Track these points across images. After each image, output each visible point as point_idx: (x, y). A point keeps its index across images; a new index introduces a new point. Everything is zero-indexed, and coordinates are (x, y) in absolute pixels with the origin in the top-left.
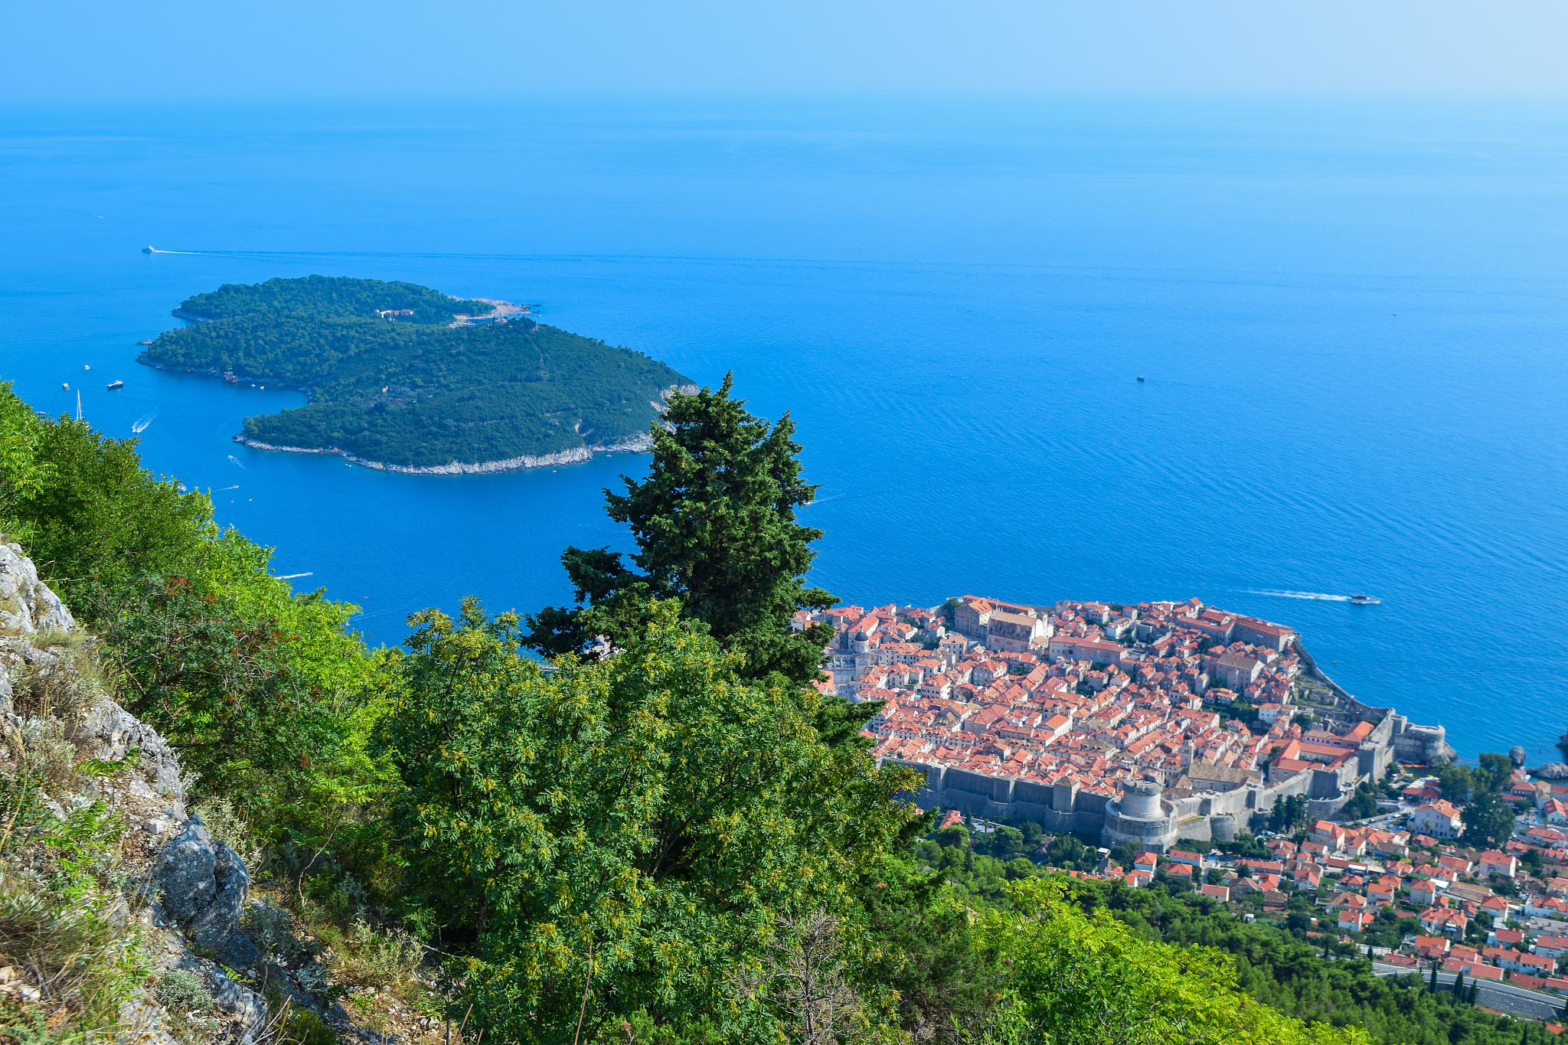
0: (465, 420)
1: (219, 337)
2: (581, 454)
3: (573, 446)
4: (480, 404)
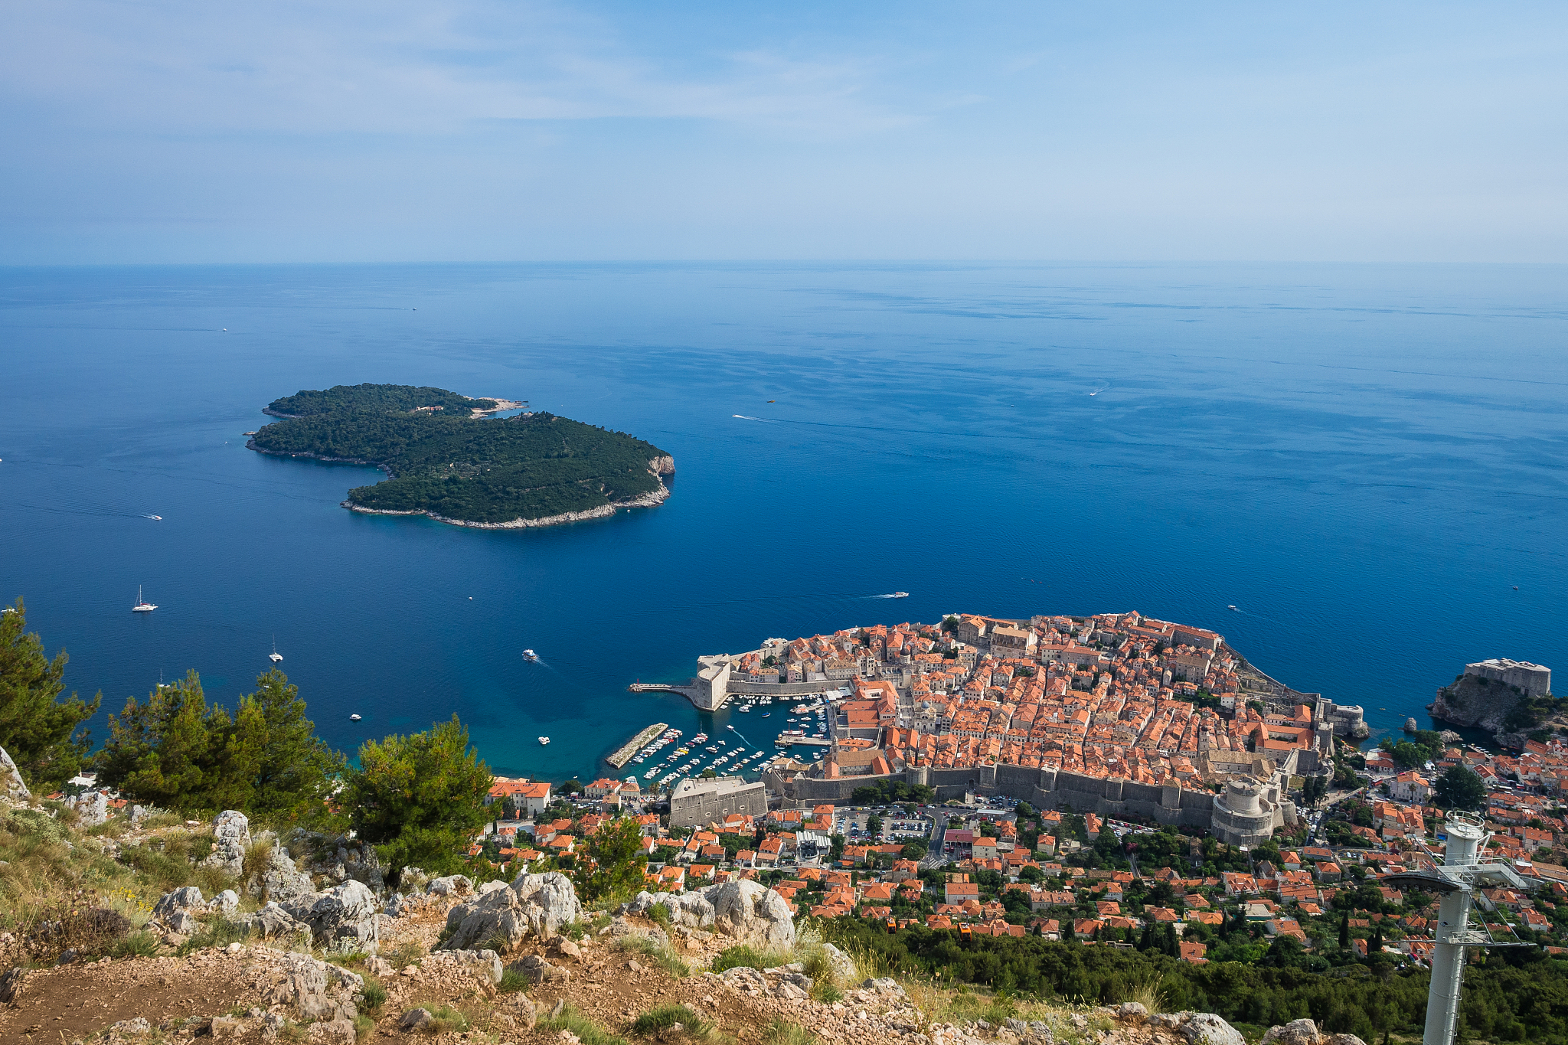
0: (524, 488)
1: (310, 429)
2: (606, 510)
3: (602, 504)
4: (532, 475)
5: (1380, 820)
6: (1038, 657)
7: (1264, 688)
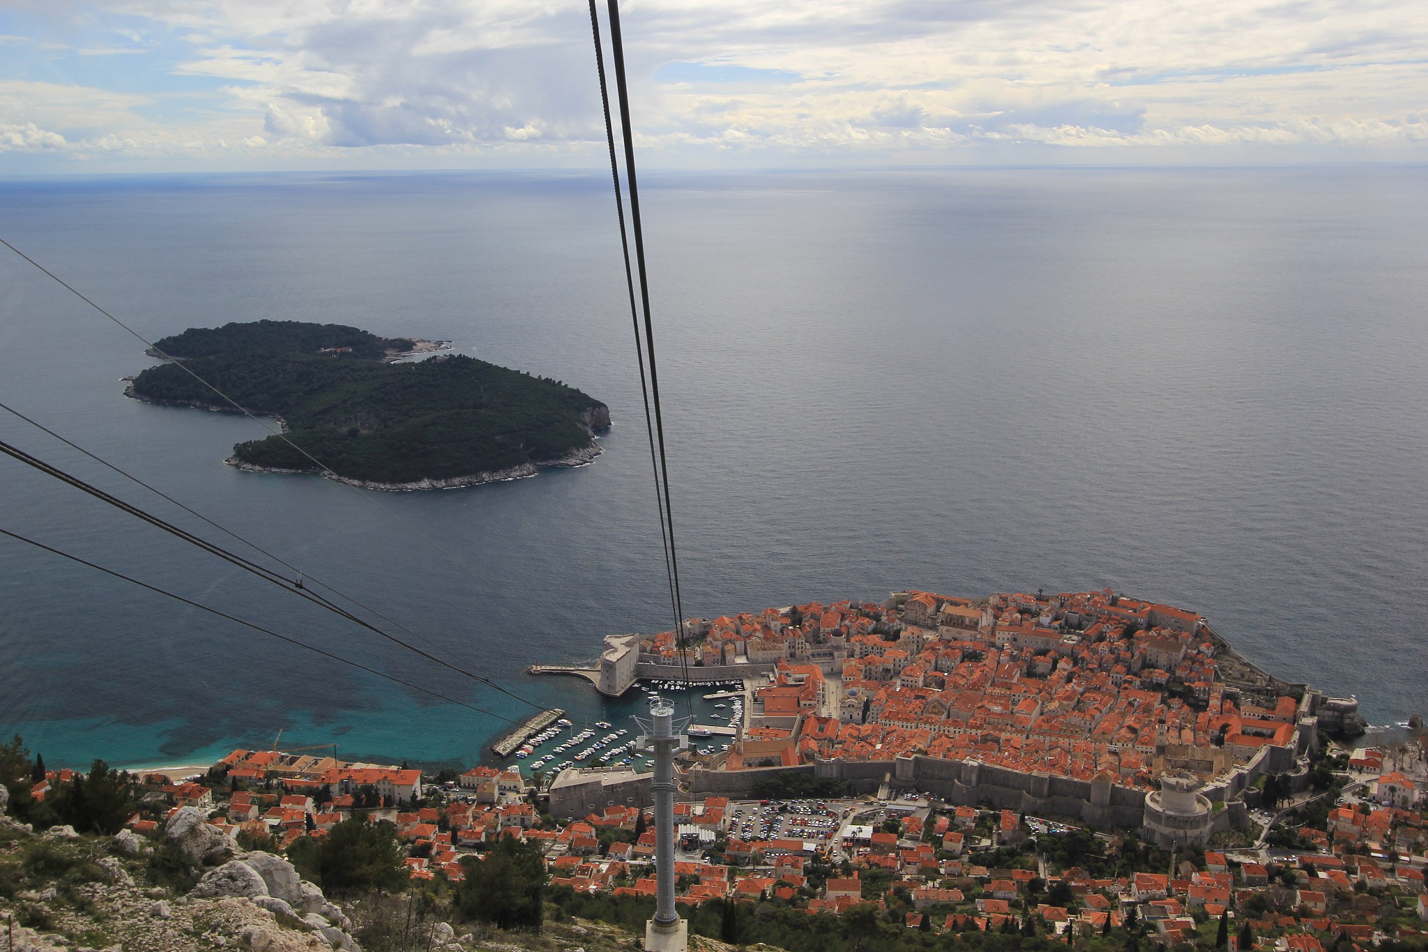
2: (527, 468)
3: (521, 462)
5: (1334, 822)
6: (992, 640)
7: (1246, 677)
